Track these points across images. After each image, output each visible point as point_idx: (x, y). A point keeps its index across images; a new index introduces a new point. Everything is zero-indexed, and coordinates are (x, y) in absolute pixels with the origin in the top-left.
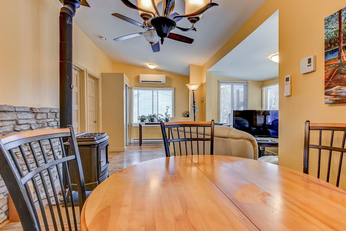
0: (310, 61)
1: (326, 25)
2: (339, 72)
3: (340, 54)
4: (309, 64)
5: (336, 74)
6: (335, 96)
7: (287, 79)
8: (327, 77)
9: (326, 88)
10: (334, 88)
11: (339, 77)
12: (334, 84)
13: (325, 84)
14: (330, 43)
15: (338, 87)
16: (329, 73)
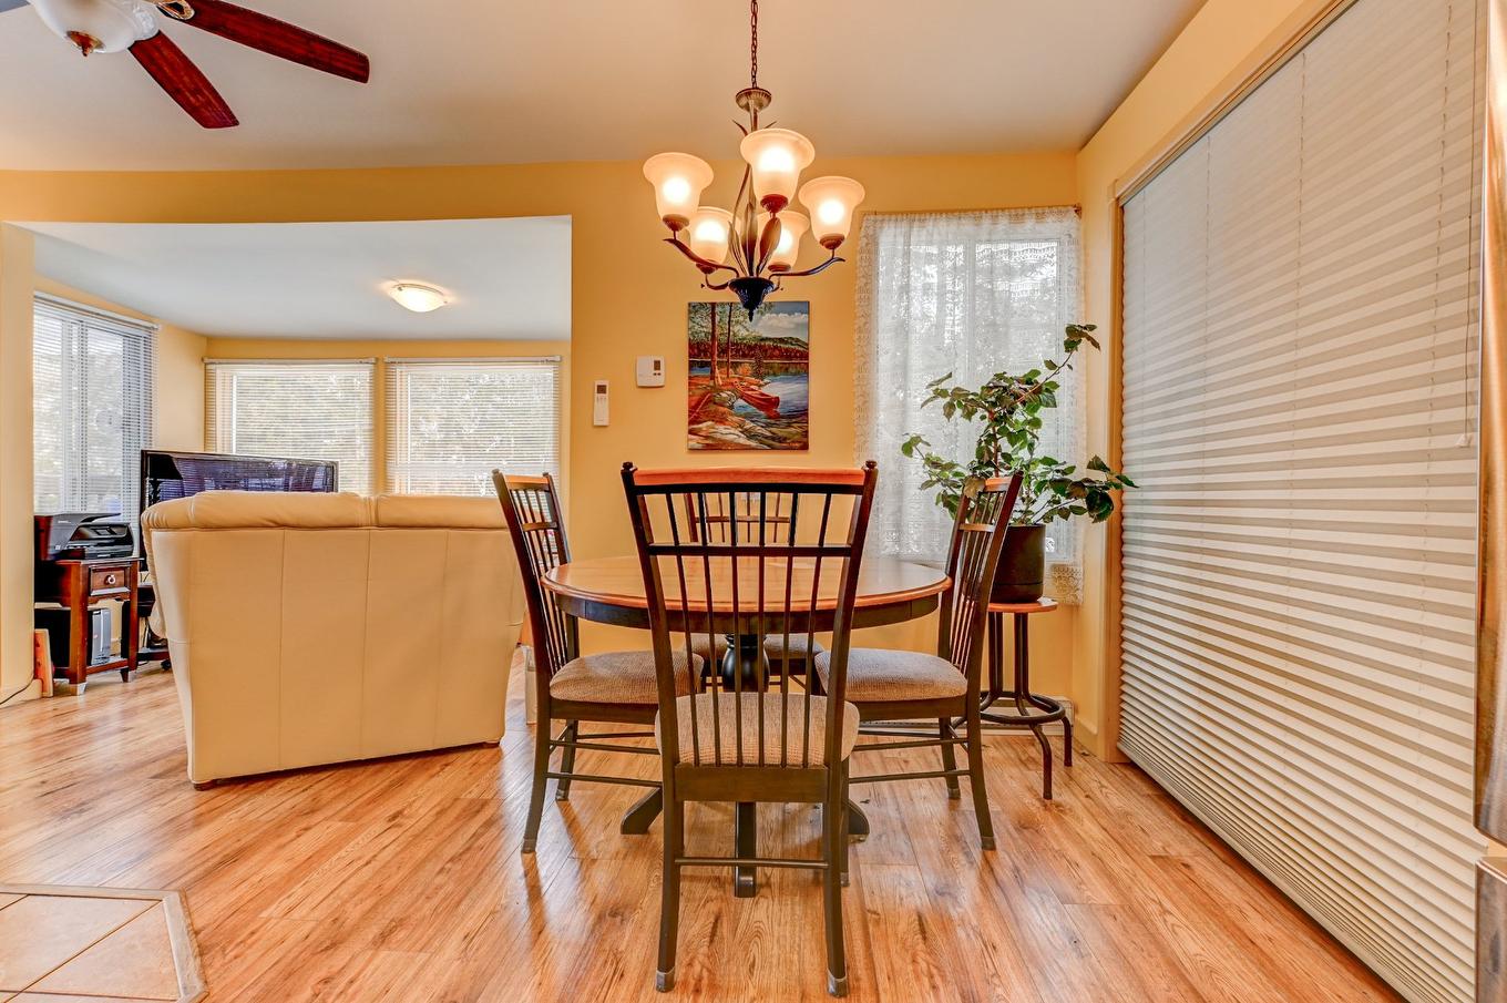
0: (657, 365)
1: (692, 315)
2: (710, 401)
3: (713, 372)
4: (657, 372)
5: (706, 403)
6: (707, 437)
7: (602, 389)
8: (693, 404)
9: (691, 423)
10: (705, 424)
11: (712, 407)
12: (704, 418)
13: (690, 416)
14: (698, 348)
15: (710, 423)
16: (696, 398)
